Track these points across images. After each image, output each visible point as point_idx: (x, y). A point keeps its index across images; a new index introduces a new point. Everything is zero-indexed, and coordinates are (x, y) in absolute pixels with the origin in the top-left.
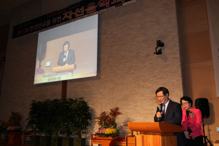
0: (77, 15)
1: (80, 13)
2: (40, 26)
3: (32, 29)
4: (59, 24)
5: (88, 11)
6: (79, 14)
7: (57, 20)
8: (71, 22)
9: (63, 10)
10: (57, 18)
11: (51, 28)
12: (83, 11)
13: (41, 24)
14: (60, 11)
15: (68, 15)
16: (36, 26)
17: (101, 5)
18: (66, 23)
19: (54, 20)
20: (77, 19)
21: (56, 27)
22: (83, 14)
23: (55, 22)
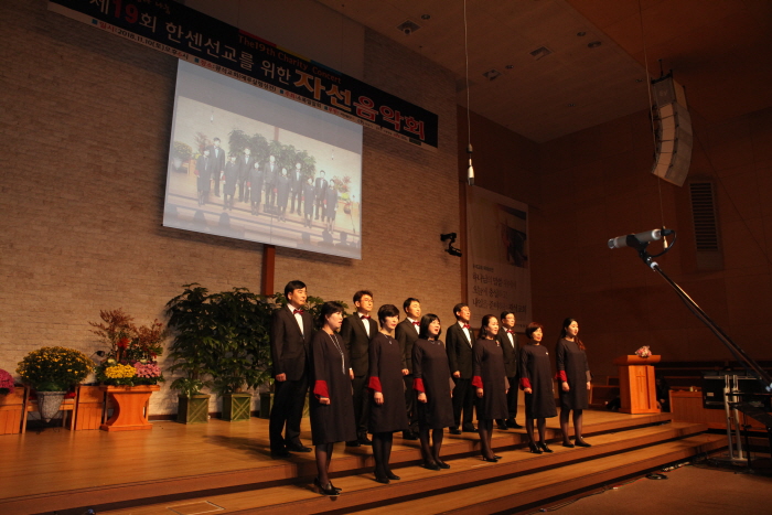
0: (333, 101)
1: (342, 102)
2: (213, 51)
3: (175, 36)
4: (285, 91)
5: (360, 110)
6: (339, 101)
7: (277, 76)
8: (319, 107)
9: (296, 58)
10: (276, 70)
11: (255, 84)
12: (348, 102)
13: (218, 45)
14: (289, 55)
15: (312, 83)
16: (198, 39)
17: (386, 118)
18: (304, 100)
19: (267, 68)
20: (335, 113)
21: (274, 91)
22: (350, 110)
23: (269, 74)
